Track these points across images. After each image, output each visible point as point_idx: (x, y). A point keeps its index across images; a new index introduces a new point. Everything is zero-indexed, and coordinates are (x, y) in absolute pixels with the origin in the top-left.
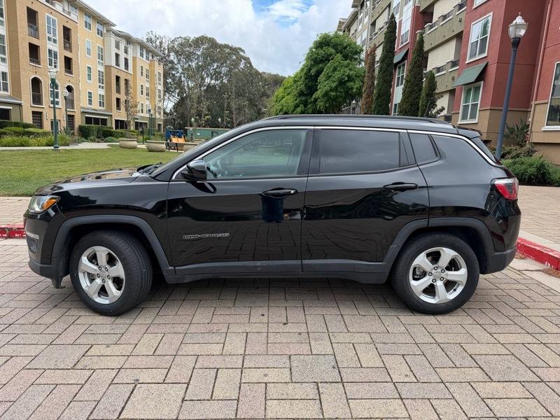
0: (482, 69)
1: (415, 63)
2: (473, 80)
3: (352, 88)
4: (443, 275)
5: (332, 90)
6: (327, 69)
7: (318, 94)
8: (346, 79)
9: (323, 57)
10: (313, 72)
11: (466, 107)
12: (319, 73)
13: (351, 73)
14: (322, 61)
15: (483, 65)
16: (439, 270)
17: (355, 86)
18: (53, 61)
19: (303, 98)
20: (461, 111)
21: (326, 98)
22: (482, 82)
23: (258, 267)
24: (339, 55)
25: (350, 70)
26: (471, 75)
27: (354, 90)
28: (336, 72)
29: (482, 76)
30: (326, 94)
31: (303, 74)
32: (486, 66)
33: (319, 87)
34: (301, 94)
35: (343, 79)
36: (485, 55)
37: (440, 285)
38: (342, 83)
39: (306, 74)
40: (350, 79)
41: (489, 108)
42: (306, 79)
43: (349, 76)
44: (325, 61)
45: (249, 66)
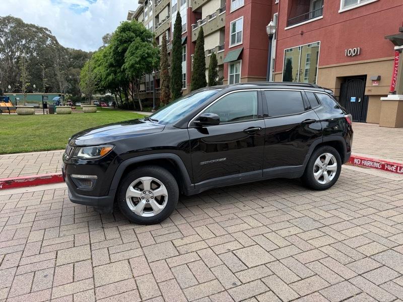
0: (240, 52)
1: (200, 46)
2: (236, 59)
3: (151, 63)
4: (327, 168)
5: (136, 63)
6: (131, 48)
7: (126, 65)
8: (146, 55)
9: (126, 39)
10: (120, 49)
11: (231, 77)
12: (124, 50)
13: (149, 51)
14: (125, 42)
15: (240, 49)
16: (325, 166)
17: (154, 60)
19: (113, 69)
20: (229, 79)
21: (132, 69)
22: (241, 60)
23: (240, 177)
24: (138, 38)
25: (148, 49)
26: (234, 55)
27: (153, 64)
28: (138, 50)
29: (241, 57)
30: (132, 66)
31: (111, 51)
33: (126, 60)
34: (111, 65)
35: (144, 55)
36: (241, 43)
37: (325, 173)
38: (143, 58)
39: (114, 51)
40: (149, 55)
41: (247, 76)
42: (114, 54)
43: (148, 53)
44: (129, 41)
45: (55, 42)
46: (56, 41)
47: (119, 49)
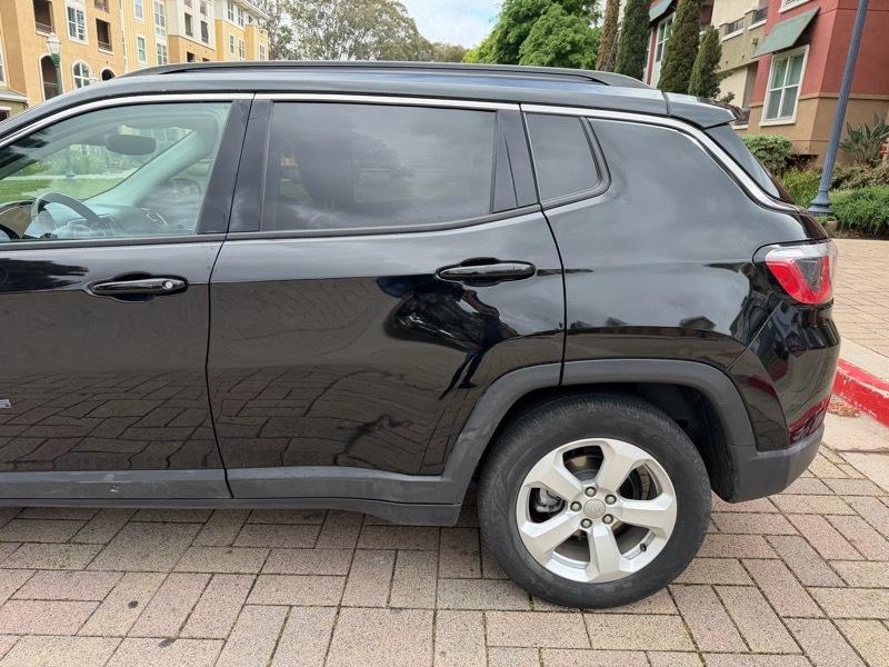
0: (806, 23)
1: (686, 13)
2: (790, 43)
3: (578, 65)
4: (610, 509)
6: (536, 29)
8: (569, 48)
9: (529, 10)
10: (511, 38)
11: (776, 95)
12: (522, 37)
13: (578, 37)
14: (527, 18)
15: (811, 13)
16: (600, 496)
17: (584, 60)
18: (77, 28)
20: (766, 103)
22: (808, 47)
23: (111, 486)
24: (556, 5)
25: (576, 32)
26: (788, 33)
28: (551, 37)
29: (806, 36)
31: (494, 41)
32: (816, 16)
35: (564, 48)
37: (601, 534)
38: (561, 55)
39: (499, 41)
40: (576, 48)
41: (817, 95)
42: (500, 49)
43: (573, 43)
44: (533, 16)
45: (411, 32)
46: (414, 28)
47: (510, 35)
